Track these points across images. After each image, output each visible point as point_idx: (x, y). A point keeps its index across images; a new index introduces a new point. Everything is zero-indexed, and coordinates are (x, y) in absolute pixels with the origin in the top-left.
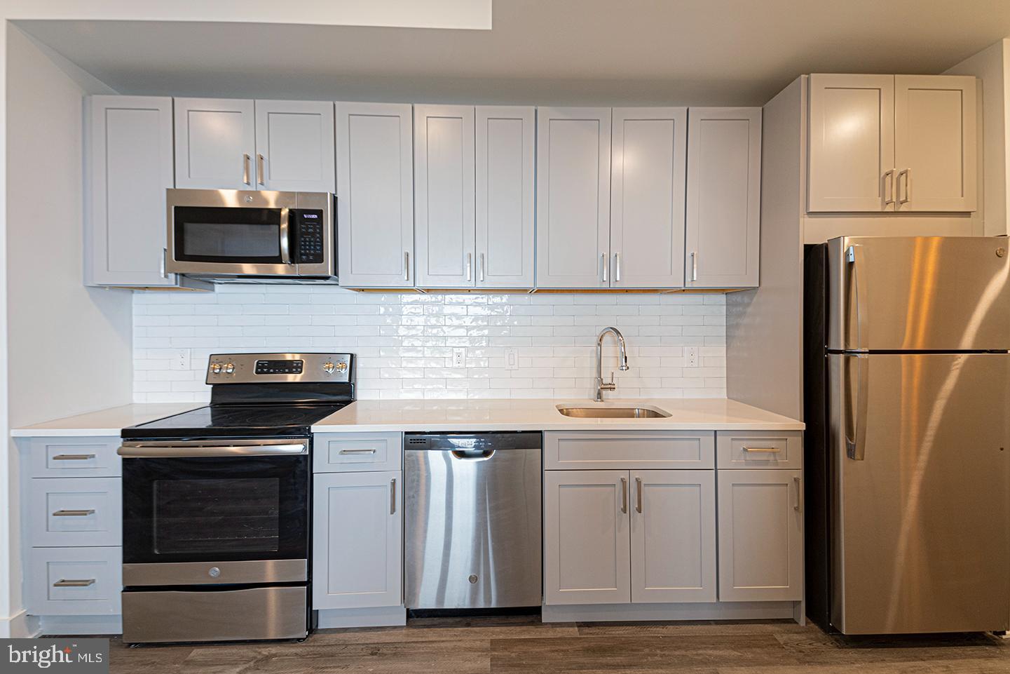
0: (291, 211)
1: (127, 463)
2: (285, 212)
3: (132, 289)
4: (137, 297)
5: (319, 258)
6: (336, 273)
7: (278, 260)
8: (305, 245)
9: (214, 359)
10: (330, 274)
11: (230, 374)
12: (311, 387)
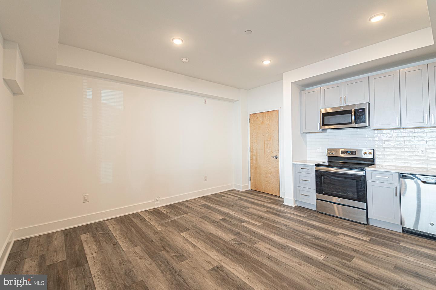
0: (355, 110)
1: (316, 171)
2: (353, 110)
3: (306, 133)
4: (307, 135)
5: (364, 122)
6: (369, 125)
7: (351, 123)
8: (359, 118)
9: (328, 150)
10: (368, 126)
11: (333, 154)
12: (359, 159)
